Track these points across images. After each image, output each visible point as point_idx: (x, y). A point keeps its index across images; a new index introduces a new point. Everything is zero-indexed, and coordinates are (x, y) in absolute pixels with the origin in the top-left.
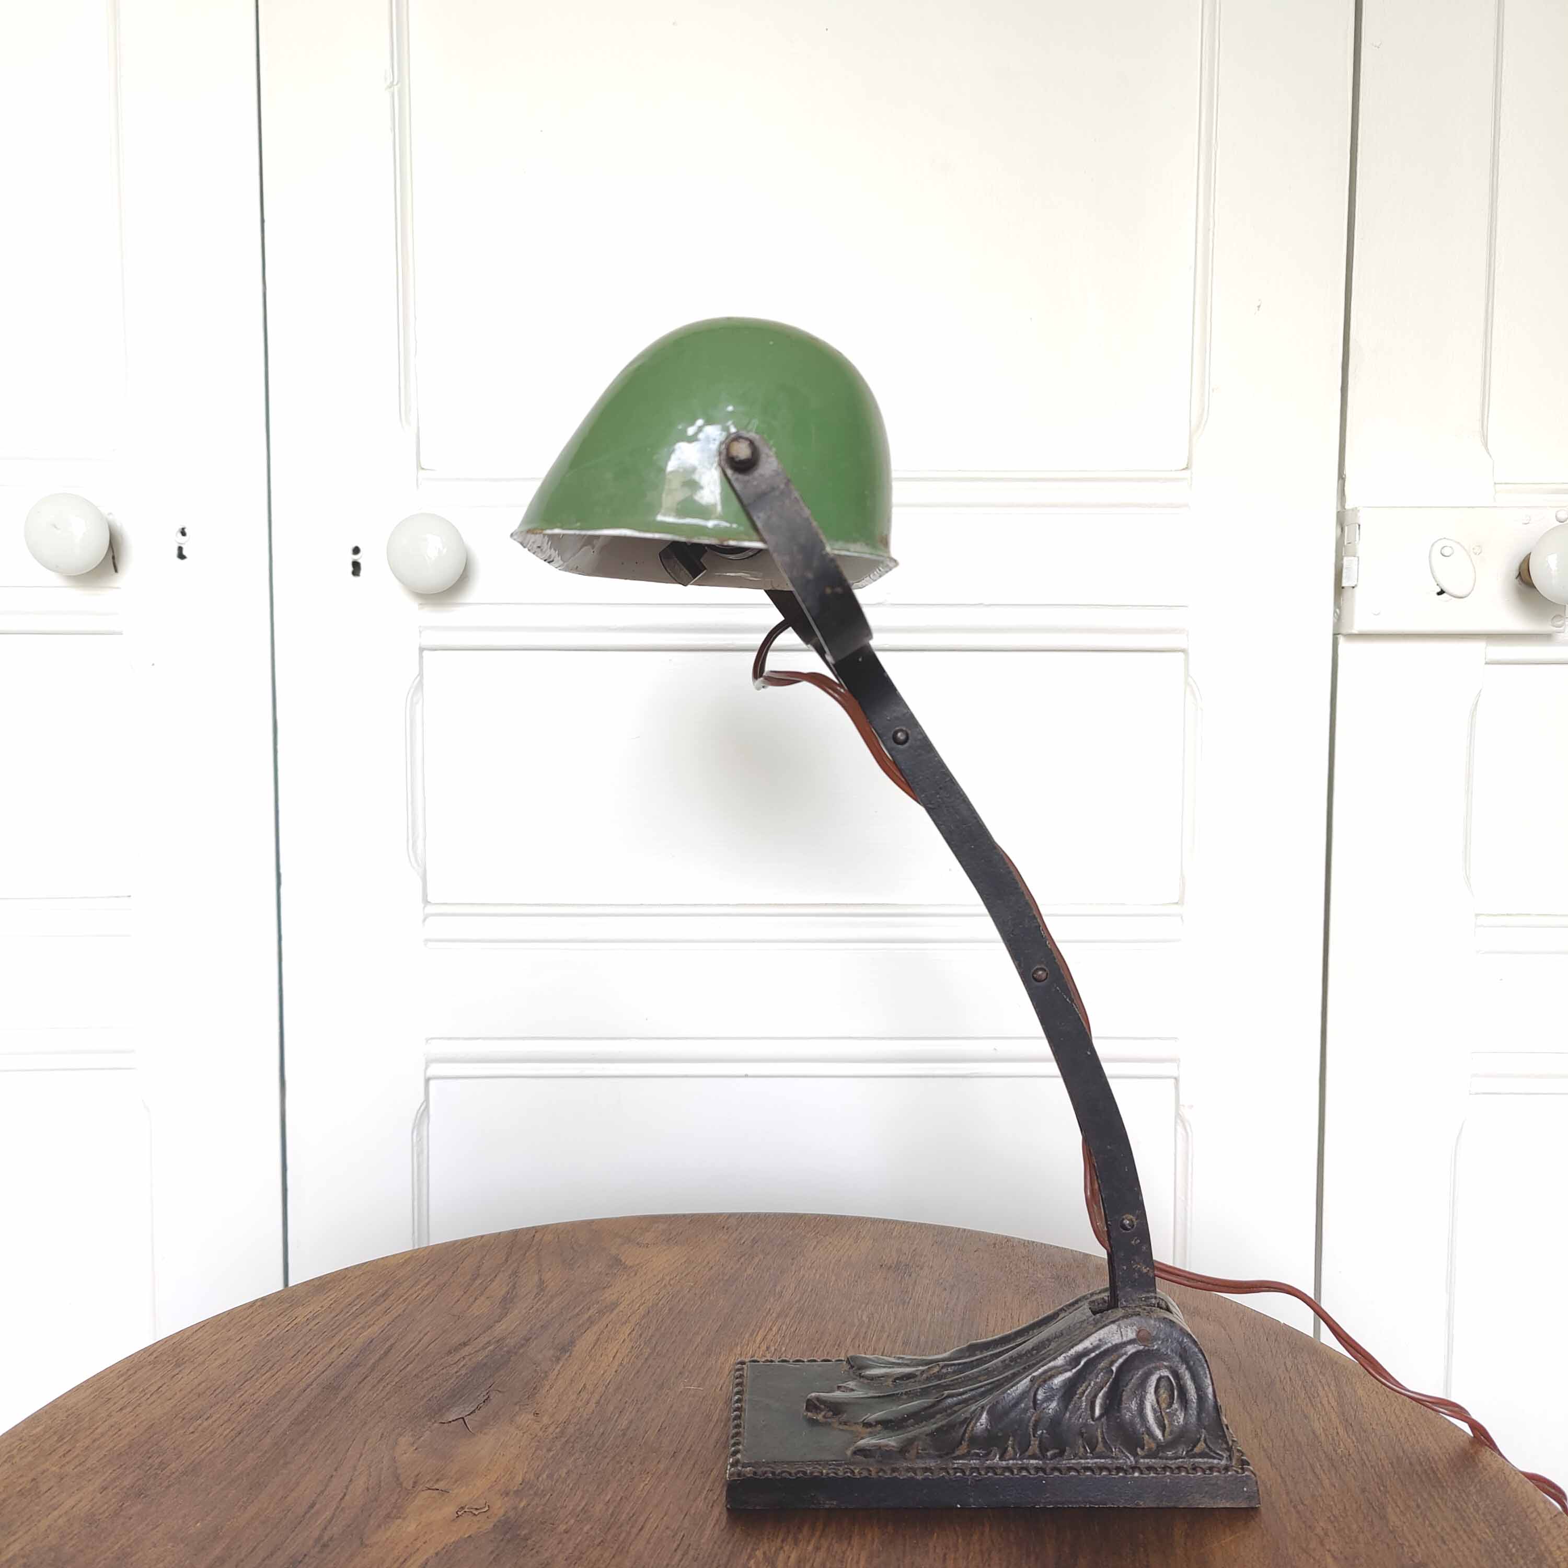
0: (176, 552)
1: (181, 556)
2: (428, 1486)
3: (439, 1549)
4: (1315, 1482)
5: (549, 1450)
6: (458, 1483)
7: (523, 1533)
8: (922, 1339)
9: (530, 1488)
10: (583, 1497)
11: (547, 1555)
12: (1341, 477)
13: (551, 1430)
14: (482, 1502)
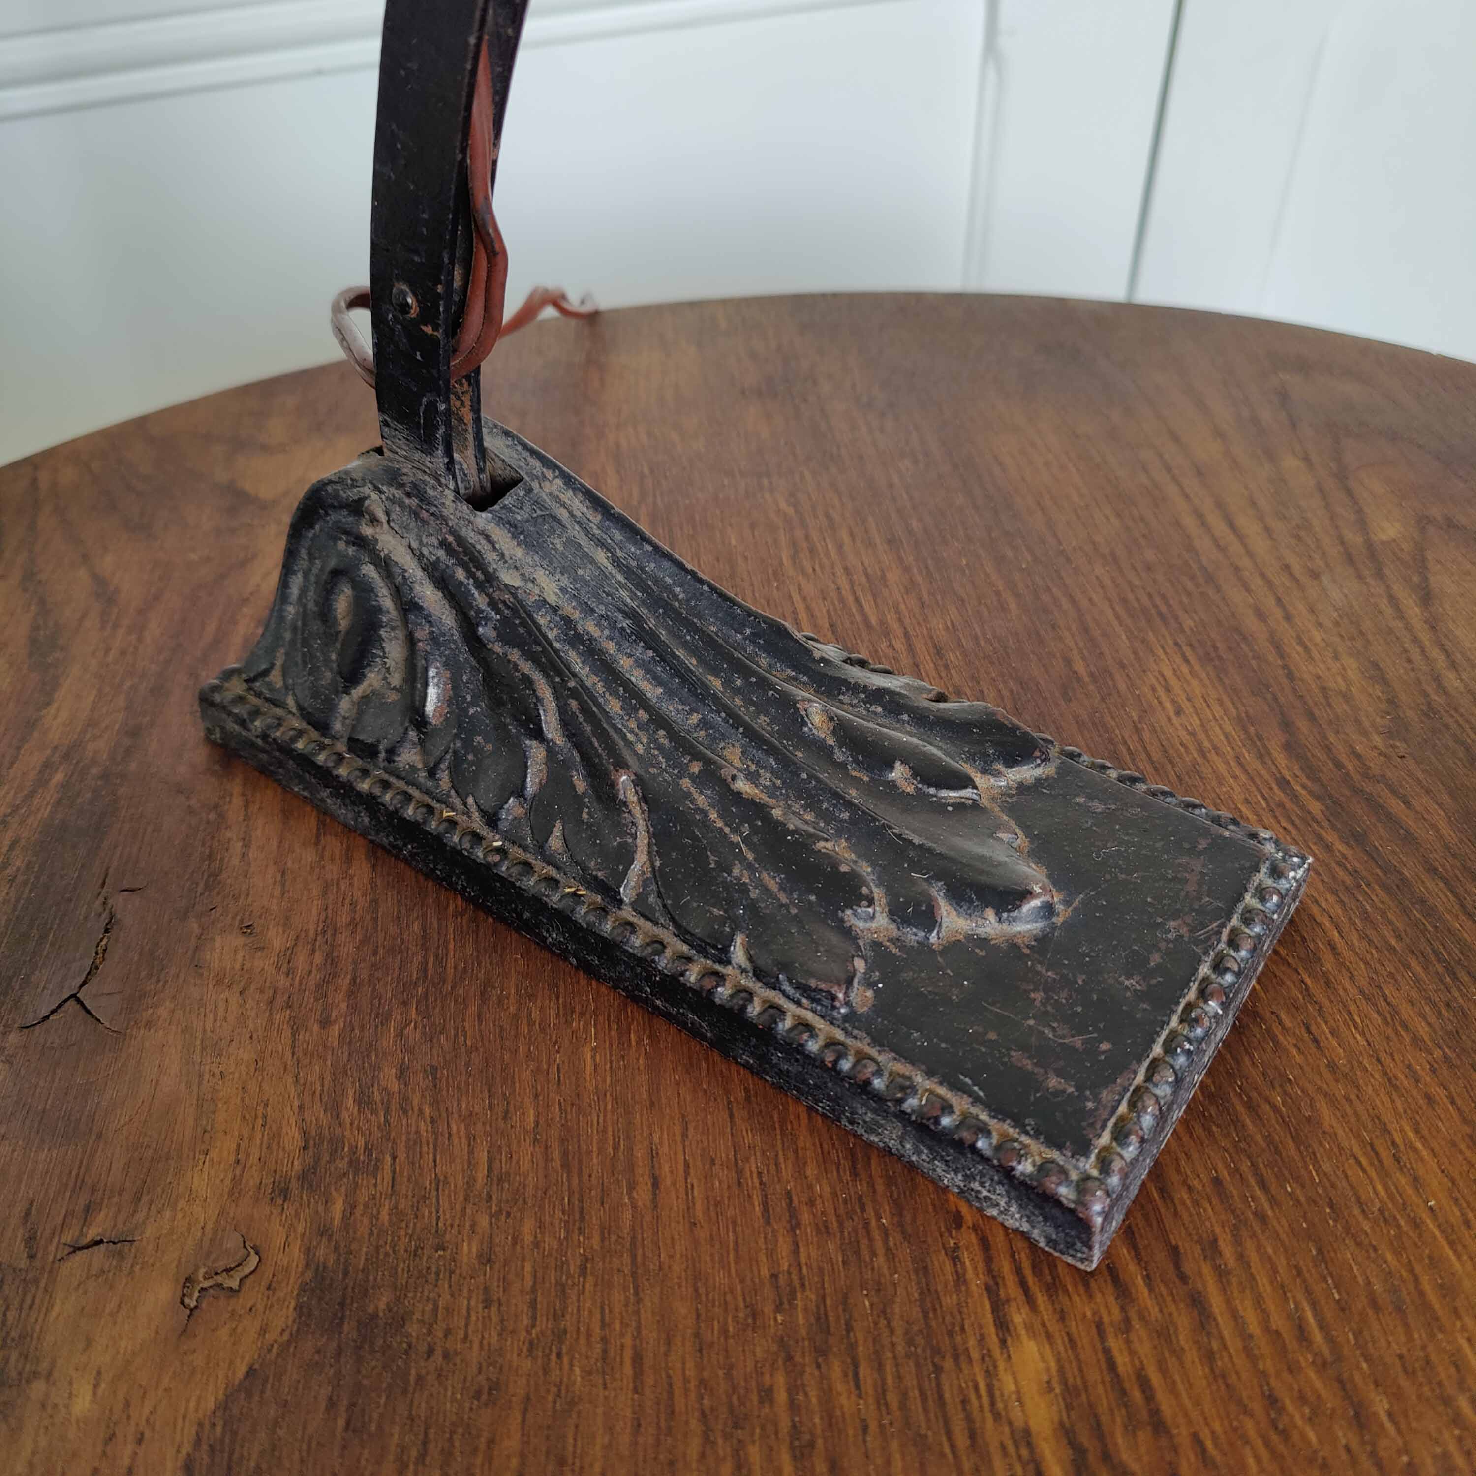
2: (67, 1238)
3: (186, 1449)
5: (325, 1023)
6: (145, 1198)
7: (382, 1306)
9: (333, 1153)
10: (471, 1138)
11: (475, 1356)
13: (301, 960)
14: (232, 1242)
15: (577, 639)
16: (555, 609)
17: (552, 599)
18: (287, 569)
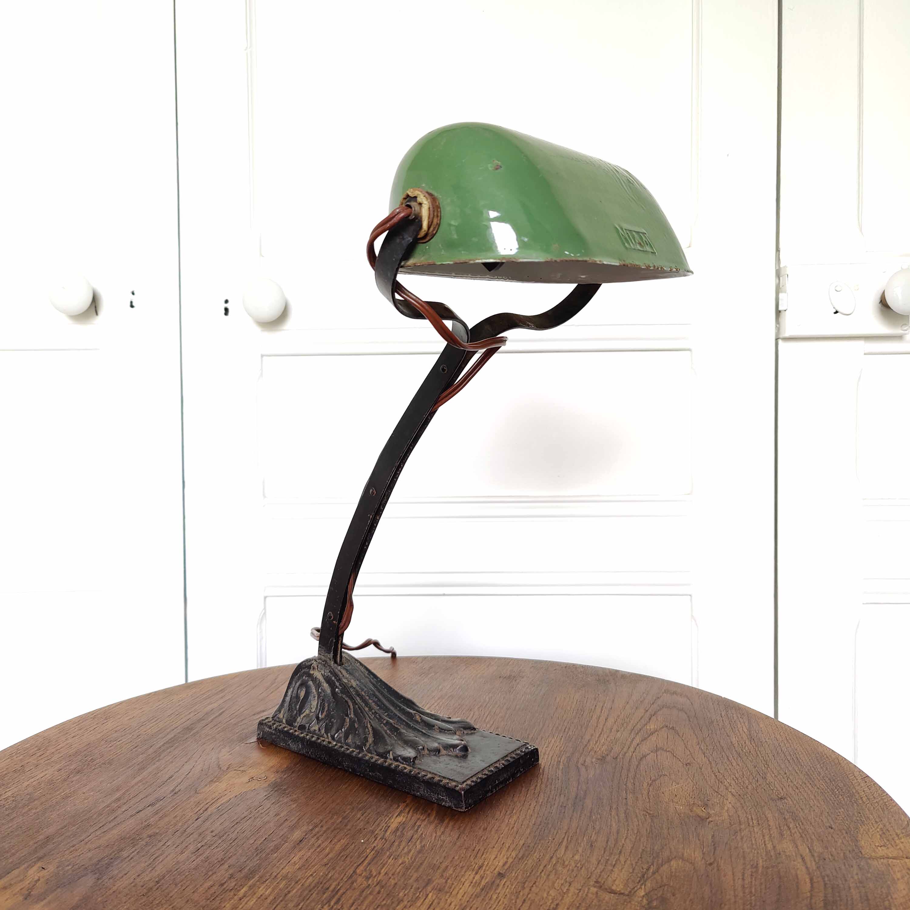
0: (129, 304)
1: (132, 306)
2: (235, 769)
3: (237, 794)
4: (728, 763)
8: (518, 707)
12: (778, 250)
15: (359, 695)
16: (354, 688)
17: (354, 686)
18: (288, 688)
